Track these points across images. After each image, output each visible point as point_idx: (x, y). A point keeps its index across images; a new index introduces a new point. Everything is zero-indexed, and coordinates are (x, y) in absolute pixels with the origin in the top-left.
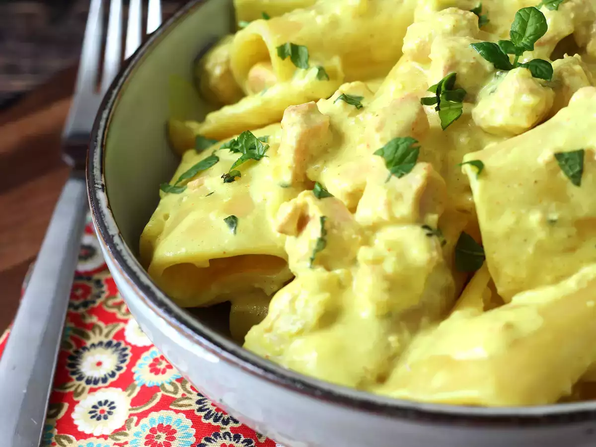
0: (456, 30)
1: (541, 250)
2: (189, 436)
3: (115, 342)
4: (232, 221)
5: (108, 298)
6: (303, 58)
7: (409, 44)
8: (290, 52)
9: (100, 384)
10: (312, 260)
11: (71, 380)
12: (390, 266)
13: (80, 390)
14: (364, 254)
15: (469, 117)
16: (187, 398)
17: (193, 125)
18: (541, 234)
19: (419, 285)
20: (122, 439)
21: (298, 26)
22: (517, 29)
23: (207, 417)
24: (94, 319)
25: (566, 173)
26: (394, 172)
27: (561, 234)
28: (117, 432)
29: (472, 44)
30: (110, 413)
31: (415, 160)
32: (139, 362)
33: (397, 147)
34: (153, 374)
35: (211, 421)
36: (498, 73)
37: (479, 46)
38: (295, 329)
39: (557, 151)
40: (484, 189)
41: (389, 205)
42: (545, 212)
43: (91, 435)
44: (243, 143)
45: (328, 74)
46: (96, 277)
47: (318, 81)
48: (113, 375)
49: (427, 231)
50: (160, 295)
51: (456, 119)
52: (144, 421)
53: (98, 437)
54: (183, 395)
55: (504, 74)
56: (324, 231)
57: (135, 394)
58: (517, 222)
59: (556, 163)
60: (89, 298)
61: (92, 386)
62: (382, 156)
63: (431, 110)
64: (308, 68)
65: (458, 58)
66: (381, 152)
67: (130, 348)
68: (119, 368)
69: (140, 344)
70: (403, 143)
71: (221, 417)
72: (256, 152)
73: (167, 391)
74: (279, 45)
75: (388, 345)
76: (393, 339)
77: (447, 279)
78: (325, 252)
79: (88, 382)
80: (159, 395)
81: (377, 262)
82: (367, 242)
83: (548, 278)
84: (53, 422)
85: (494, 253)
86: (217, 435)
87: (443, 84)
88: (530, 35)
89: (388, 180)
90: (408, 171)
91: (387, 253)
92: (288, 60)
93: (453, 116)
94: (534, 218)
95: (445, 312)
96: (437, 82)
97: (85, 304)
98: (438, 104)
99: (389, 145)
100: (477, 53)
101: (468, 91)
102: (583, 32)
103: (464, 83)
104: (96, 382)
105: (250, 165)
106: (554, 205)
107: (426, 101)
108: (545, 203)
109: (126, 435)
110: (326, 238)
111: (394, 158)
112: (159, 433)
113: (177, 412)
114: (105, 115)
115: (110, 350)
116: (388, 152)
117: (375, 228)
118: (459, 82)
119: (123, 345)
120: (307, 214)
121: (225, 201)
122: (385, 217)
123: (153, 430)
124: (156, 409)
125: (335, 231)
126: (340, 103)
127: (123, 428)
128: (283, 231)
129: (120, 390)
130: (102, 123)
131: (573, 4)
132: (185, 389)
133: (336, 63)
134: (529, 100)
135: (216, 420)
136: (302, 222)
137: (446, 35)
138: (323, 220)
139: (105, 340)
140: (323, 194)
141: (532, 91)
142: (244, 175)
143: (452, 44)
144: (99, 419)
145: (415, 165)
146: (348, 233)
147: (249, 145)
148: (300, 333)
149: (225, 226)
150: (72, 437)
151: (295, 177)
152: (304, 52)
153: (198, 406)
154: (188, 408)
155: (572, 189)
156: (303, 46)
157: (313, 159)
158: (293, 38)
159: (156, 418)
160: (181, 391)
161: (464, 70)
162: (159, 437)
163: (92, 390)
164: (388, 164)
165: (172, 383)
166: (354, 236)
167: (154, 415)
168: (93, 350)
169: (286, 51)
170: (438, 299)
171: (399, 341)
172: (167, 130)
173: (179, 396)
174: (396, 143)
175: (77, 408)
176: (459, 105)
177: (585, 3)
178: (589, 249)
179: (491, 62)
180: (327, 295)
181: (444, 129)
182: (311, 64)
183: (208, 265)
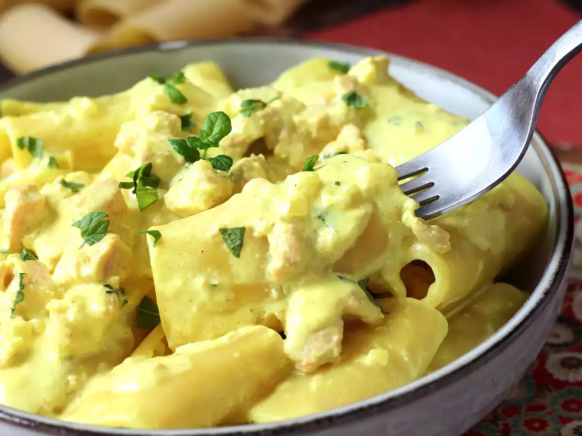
0: (158, 129)
1: (204, 310)
6: (39, 149)
8: (28, 144)
10: (13, 310)
12: (72, 315)
14: (52, 305)
15: (162, 201)
18: (204, 297)
19: (98, 333)
22: (206, 128)
25: (229, 245)
26: (87, 241)
27: (221, 297)
29: (169, 140)
31: (105, 231)
33: (91, 220)
36: (187, 165)
37: (173, 142)
39: (222, 227)
40: (159, 255)
41: (78, 267)
42: (207, 278)
45: (59, 163)
47: (48, 170)
49: (108, 289)
51: (153, 203)
55: (191, 165)
56: (22, 286)
58: (185, 284)
59: (222, 236)
62: (79, 227)
63: (128, 193)
64: (42, 157)
65: (154, 150)
66: (78, 224)
70: (96, 217)
74: (19, 137)
75: (67, 383)
76: (72, 378)
77: (125, 332)
78: (22, 303)
81: (62, 311)
82: (59, 296)
83: (210, 335)
85: (165, 310)
87: (140, 171)
88: (216, 135)
89: (82, 247)
90: (99, 240)
91: (70, 305)
92: (26, 150)
93: (149, 200)
94: (199, 282)
96: (134, 169)
98: (135, 188)
99: (85, 218)
100: (171, 148)
101: (162, 179)
102: (272, 137)
103: (159, 172)
106: (215, 273)
107: (124, 185)
108: (209, 270)
110: (23, 291)
111: (88, 229)
116: (83, 224)
117: (67, 286)
118: (155, 171)
120: (13, 272)
122: (74, 275)
125: (32, 286)
126: (59, 186)
133: (68, 156)
134: (208, 187)
136: (8, 279)
137: (149, 132)
138: (21, 276)
140: (28, 257)
141: (210, 179)
143: (153, 139)
145: (105, 235)
146: (43, 288)
151: (12, 245)
152: (39, 144)
155: (233, 258)
156: (40, 140)
157: (29, 230)
158: (32, 133)
161: (158, 161)
164: (84, 233)
166: (48, 291)
169: (24, 143)
170: (116, 349)
171: (77, 380)
174: (91, 216)
176: (154, 191)
177: (275, 112)
178: (245, 312)
179: (182, 154)
180: (20, 339)
181: (141, 210)
182: (44, 154)
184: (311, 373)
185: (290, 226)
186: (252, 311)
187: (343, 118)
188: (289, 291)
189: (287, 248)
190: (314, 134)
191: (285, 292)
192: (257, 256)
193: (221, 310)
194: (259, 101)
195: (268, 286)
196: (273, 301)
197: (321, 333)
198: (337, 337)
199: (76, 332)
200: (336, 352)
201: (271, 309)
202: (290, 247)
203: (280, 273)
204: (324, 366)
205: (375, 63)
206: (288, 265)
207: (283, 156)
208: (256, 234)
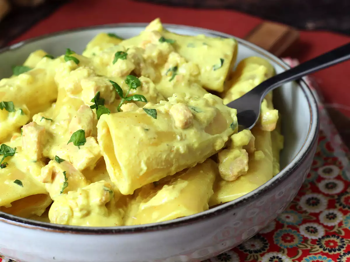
0: (89, 75)
4: (18, 182)
6: (11, 107)
8: (5, 106)
21: (4, 93)
44: (3, 150)
47: (22, 115)
64: (15, 111)
72: (10, 152)
87: (96, 98)
92: (4, 109)
96: (93, 97)
98: (97, 107)
101: (106, 100)
103: (103, 96)
105: (9, 159)
107: (92, 107)
120: (55, 171)
121: (8, 175)
126: (44, 120)
128: (45, 182)
131: (130, 57)
133: (25, 107)
136: (53, 175)
140: (60, 161)
142: (9, 163)
147: (6, 150)
149: (15, 185)
151: (38, 156)
152: (11, 104)
156: (10, 102)
157: (45, 146)
161: (103, 90)
169: (3, 105)
182: (16, 109)
183: (11, 206)
187: (168, 50)
190: (156, 61)
194: (121, 52)
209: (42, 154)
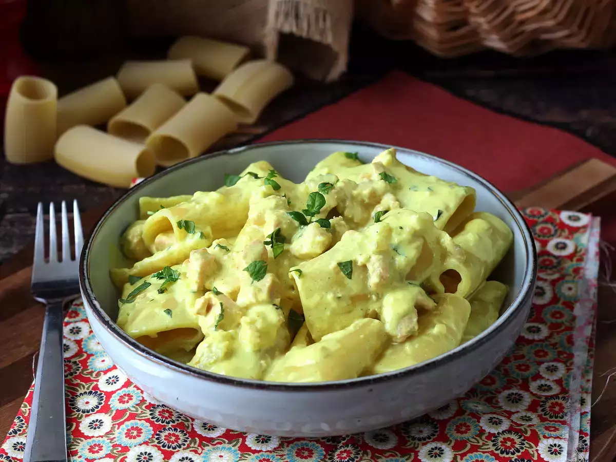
0: (277, 207)
1: (334, 313)
2: (149, 431)
3: (93, 391)
4: (169, 312)
5: (83, 370)
6: (192, 228)
7: (252, 215)
8: (184, 225)
9: (91, 412)
10: (216, 326)
11: (74, 412)
12: (259, 325)
13: (79, 416)
14: (244, 321)
15: (288, 251)
16: (145, 413)
17: (126, 270)
18: (334, 305)
19: (274, 333)
20: (112, 436)
21: (187, 210)
22: (310, 203)
23: (158, 421)
24: (79, 381)
25: (344, 273)
26: (255, 279)
27: (344, 304)
28: (107, 433)
29: (287, 213)
30: (100, 425)
31: (265, 273)
32: (111, 399)
33: (256, 266)
34: (121, 404)
35: (160, 423)
36: (302, 227)
37: (291, 214)
38: (212, 361)
39: (339, 262)
40: (303, 284)
41: (255, 295)
42: (335, 293)
43: (93, 437)
44: (166, 274)
45: (206, 236)
46: (73, 360)
47: (200, 239)
48: (97, 407)
49: (275, 307)
50: (142, 346)
51: (281, 253)
52: (122, 427)
53: (97, 437)
54: (142, 411)
55: (306, 227)
56: (223, 310)
57: (113, 415)
58: (322, 298)
59: (339, 268)
60: (72, 371)
61: (86, 413)
62: (248, 271)
63: (269, 247)
64: (194, 233)
65: (281, 220)
66: (247, 269)
67: (103, 393)
68: (100, 404)
69: (109, 390)
70: (258, 264)
71: (165, 421)
72: (173, 277)
73: (132, 411)
74: (178, 221)
75: (261, 365)
76: (263, 362)
77: (286, 332)
78: (223, 321)
79: (84, 412)
80: (128, 413)
81: (252, 323)
82: (245, 314)
83: (338, 327)
84: (70, 432)
85: (310, 316)
86: (165, 429)
87: (274, 234)
88: (317, 206)
89: (252, 283)
90: (262, 278)
91: (257, 318)
92: (183, 229)
93: (279, 251)
94: (330, 297)
95: (287, 348)
96: (271, 233)
97: (71, 374)
98: (272, 245)
99: (251, 265)
100: (290, 217)
101: (287, 237)
102: (342, 205)
103: (284, 233)
104: (88, 411)
105: (171, 284)
106: (339, 289)
107: (267, 243)
108: (334, 289)
109: (113, 434)
110: (223, 313)
111: (254, 271)
112: (132, 431)
113: (140, 420)
114: (85, 263)
115: (92, 396)
116: (251, 269)
117: (248, 307)
118: (282, 232)
119: (99, 393)
120: (211, 303)
121: (162, 302)
122: (254, 301)
123: (128, 430)
124: (128, 420)
125: (228, 310)
126: (218, 248)
127: (111, 431)
128: (198, 313)
129: (104, 414)
130: (85, 267)
131: (336, 190)
132: (142, 409)
133: (208, 230)
134: (320, 239)
135: (163, 422)
136: (209, 307)
137: (271, 209)
138: (221, 304)
139: (88, 391)
140: (218, 293)
141: (322, 234)
142: (169, 289)
143: (276, 213)
144: (95, 429)
146: (235, 310)
147: (169, 274)
148: (215, 362)
149: (165, 314)
150: (82, 439)
151: (199, 287)
152: (192, 224)
153: (151, 416)
154: (146, 418)
155: (347, 280)
156: (191, 221)
157: (209, 278)
158: (184, 218)
159: (129, 424)
160: (140, 410)
161: (284, 226)
162: (133, 433)
163: (87, 416)
164: (251, 275)
165: (134, 407)
166: (238, 312)
167: (127, 423)
168: (81, 396)
169: (182, 224)
170: (283, 343)
171: (266, 363)
172: (111, 274)
173: (139, 412)
174: (255, 264)
175: (81, 425)
176: (283, 245)
177: (341, 189)
178: (358, 311)
179: (298, 221)
180: (228, 342)
181: (275, 258)
182: (196, 231)
183: (157, 336)
184: (403, 343)
185: (381, 257)
186: (362, 309)
187: (384, 190)
188: (383, 296)
189: (381, 271)
190: (367, 201)
191: (380, 296)
192: (362, 277)
193: (344, 312)
194: (328, 183)
195: (371, 293)
196: (374, 302)
197: (406, 318)
198: (415, 319)
199: (262, 334)
200: (416, 328)
201: (373, 307)
202: (383, 270)
203: (377, 285)
204: (410, 337)
205: (390, 153)
206: (382, 280)
207: (350, 217)
208: (359, 264)
209: (204, 286)
